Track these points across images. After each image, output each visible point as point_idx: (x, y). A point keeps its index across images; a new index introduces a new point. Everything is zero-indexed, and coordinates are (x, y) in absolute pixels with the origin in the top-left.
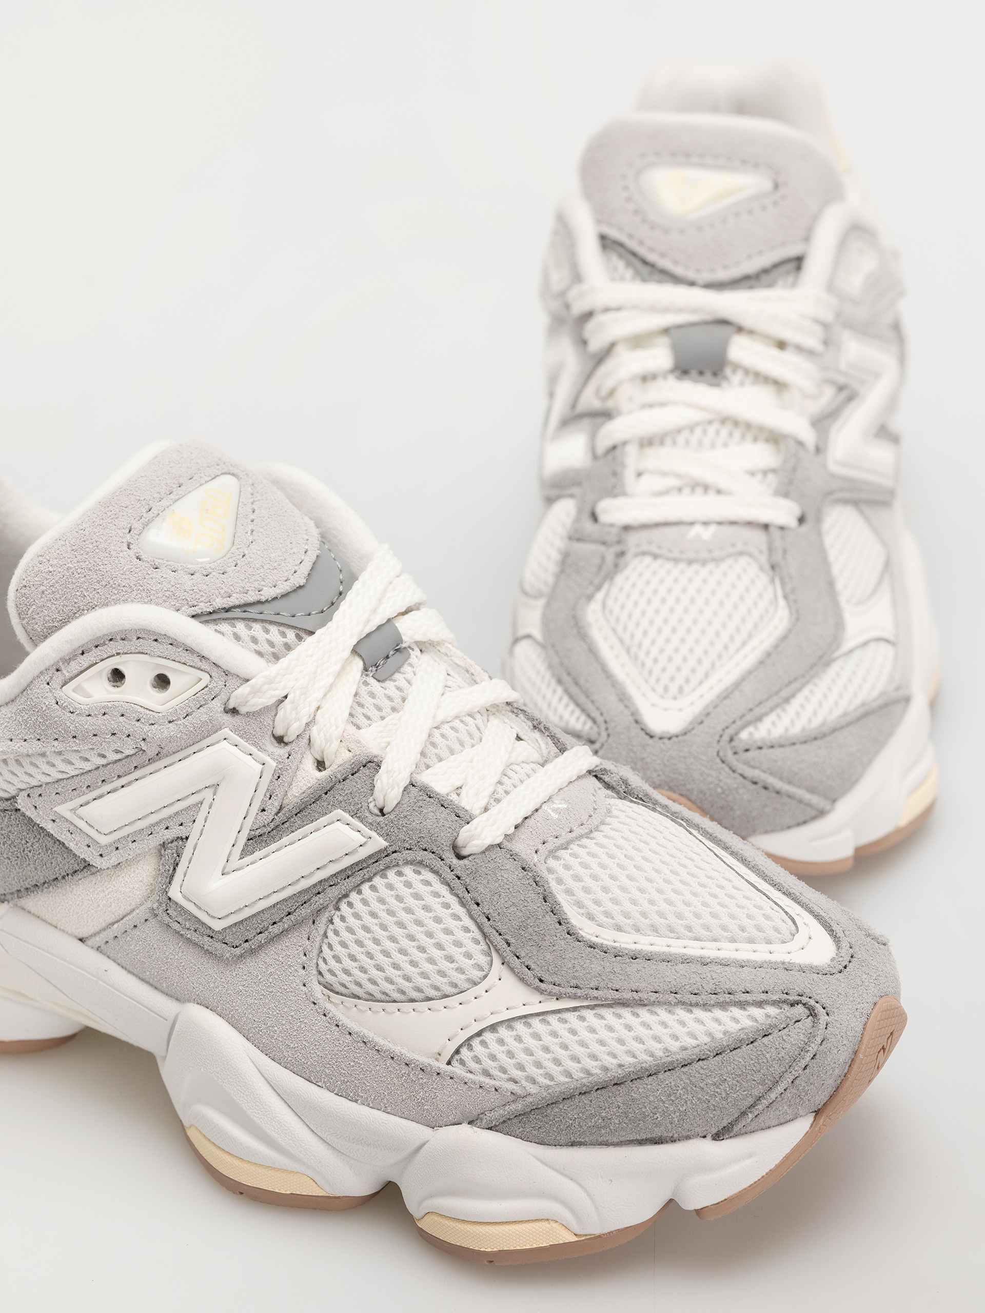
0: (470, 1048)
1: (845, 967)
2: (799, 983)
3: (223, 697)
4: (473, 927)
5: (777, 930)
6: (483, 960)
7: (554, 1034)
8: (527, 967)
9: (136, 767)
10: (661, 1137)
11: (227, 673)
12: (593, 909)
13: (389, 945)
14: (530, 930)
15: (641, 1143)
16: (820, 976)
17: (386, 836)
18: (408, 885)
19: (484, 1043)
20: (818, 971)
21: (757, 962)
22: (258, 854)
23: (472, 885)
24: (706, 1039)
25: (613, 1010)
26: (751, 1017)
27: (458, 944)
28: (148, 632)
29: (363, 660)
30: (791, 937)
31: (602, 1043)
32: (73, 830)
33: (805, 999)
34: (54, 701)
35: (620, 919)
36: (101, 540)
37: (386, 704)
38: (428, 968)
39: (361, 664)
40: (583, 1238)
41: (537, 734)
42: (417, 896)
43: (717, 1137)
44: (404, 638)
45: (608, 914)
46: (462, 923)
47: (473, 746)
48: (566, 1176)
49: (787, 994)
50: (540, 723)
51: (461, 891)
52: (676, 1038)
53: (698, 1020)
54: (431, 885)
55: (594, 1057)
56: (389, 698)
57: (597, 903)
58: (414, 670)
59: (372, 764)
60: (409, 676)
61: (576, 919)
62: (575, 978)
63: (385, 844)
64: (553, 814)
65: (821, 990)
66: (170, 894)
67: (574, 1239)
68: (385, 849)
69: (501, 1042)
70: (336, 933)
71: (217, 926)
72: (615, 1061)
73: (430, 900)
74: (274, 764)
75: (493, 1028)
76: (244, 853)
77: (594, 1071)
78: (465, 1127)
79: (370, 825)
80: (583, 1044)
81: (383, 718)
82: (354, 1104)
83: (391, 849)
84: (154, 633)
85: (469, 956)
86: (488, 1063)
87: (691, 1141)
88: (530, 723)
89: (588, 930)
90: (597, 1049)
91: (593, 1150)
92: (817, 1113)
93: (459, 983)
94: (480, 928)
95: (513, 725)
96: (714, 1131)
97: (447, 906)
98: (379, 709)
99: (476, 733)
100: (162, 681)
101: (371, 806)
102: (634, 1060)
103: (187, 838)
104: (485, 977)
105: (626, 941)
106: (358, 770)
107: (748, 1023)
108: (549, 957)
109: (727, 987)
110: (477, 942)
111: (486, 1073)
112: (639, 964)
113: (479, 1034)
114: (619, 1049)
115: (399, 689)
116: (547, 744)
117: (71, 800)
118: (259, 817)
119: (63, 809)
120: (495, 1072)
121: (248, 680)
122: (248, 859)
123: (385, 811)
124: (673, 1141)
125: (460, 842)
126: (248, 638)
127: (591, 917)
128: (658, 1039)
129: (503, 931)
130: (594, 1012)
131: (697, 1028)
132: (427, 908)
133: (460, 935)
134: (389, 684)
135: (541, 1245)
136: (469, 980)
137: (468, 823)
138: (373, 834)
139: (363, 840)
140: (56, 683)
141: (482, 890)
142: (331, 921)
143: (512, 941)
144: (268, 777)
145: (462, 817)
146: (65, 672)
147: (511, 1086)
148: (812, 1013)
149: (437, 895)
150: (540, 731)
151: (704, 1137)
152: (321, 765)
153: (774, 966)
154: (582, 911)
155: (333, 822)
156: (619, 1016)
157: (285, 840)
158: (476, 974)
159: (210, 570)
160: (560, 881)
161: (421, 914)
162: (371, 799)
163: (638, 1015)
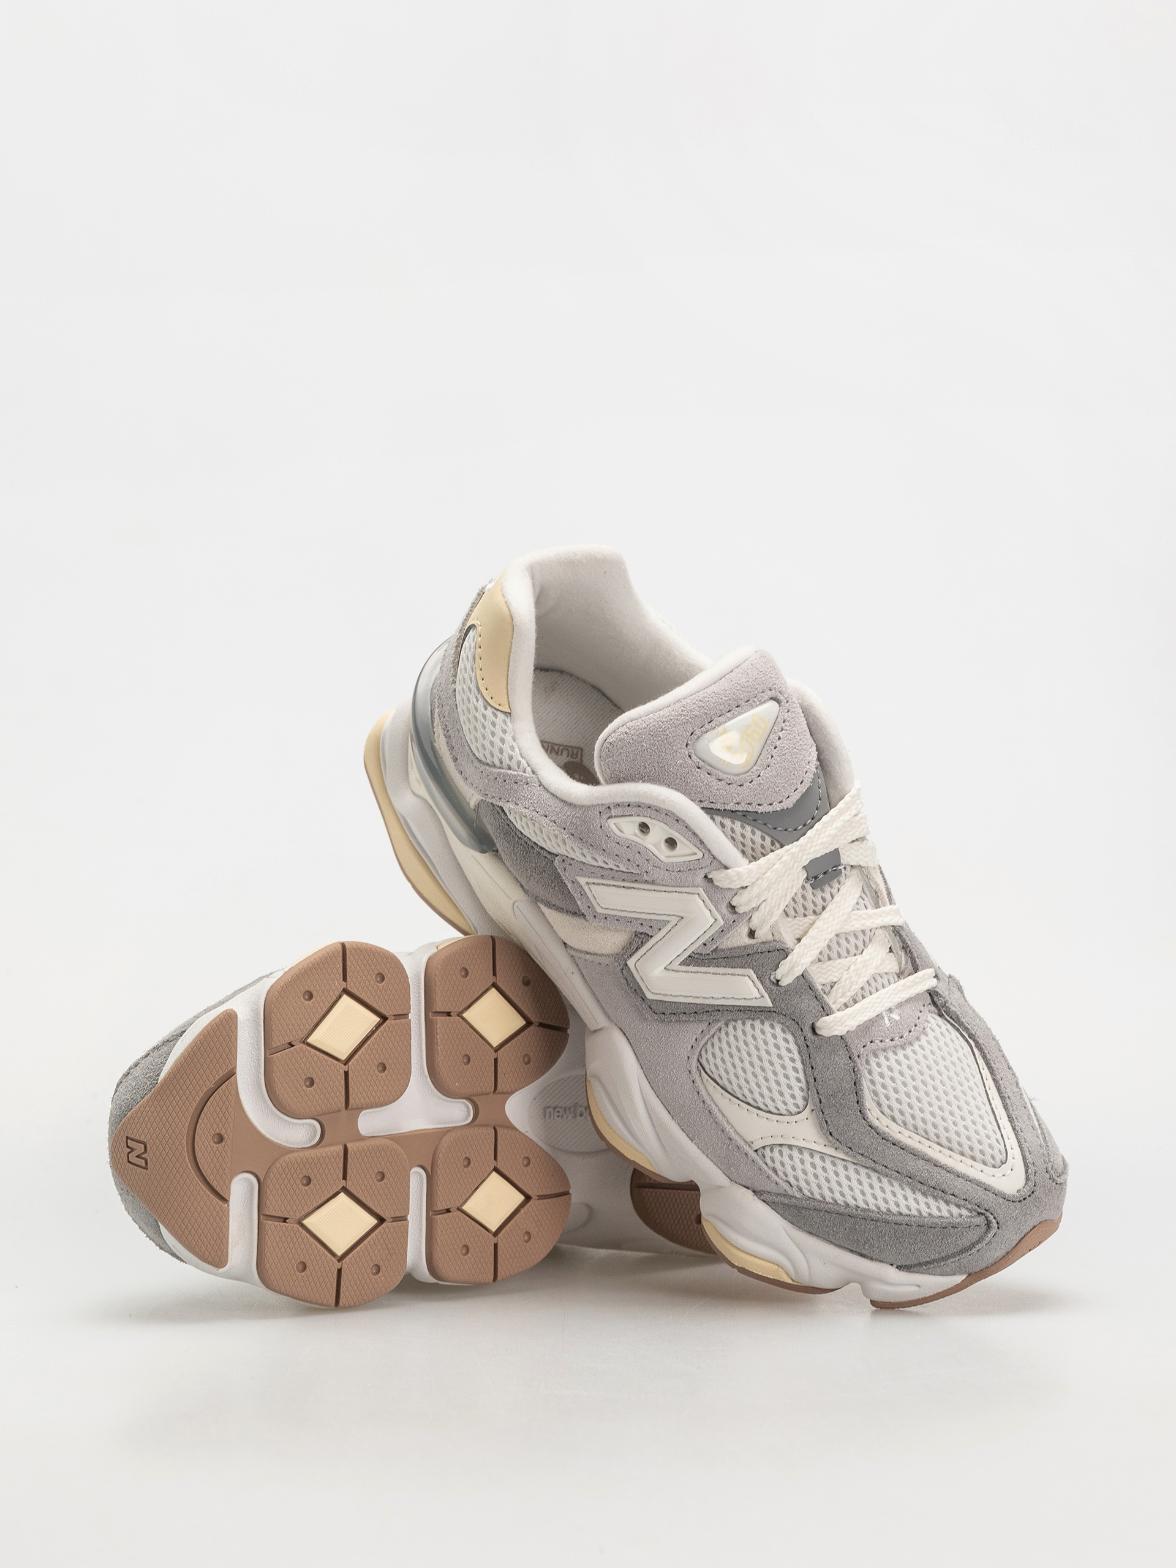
0: (772, 1150)
1: (1024, 1199)
2: (989, 1200)
3: (706, 870)
4: (803, 1081)
5: (993, 1157)
6: (801, 1103)
7: (824, 1169)
8: (826, 1121)
9: (636, 880)
10: (865, 1255)
11: (714, 858)
12: (883, 1100)
13: (748, 1066)
14: (837, 1099)
15: (851, 1251)
16: (1005, 1201)
17: (773, 1001)
18: (774, 1037)
19: (781, 1153)
20: (1005, 1198)
21: (969, 1177)
22: (691, 968)
23: (814, 1055)
24: (916, 1213)
25: (867, 1171)
26: (949, 1211)
27: (790, 1087)
28: (673, 814)
29: (808, 874)
30: (1000, 1164)
31: (851, 1189)
32: (583, 894)
33: (988, 1214)
34: (599, 825)
35: (897, 1115)
36: (670, 735)
37: (810, 906)
38: (766, 1092)
39: (805, 875)
40: (796, 1284)
41: (903, 954)
42: (777, 1047)
43: (899, 1267)
44: (842, 861)
45: (890, 1107)
46: (798, 1075)
47: (855, 955)
48: (799, 1248)
49: (978, 1206)
50: (908, 947)
51: (806, 1057)
52: (898, 1205)
53: (916, 1200)
54: (788, 1043)
55: (843, 1195)
56: (815, 904)
57: (887, 1098)
58: (839, 886)
59: (784, 953)
60: (834, 891)
61: (869, 1103)
62: (851, 1142)
63: (771, 1005)
64: (887, 1021)
65: (1002, 1211)
66: (628, 963)
67: (791, 1282)
68: (770, 1008)
69: (791, 1158)
70: (720, 1040)
71: (649, 996)
72: (854, 1203)
73: (784, 1052)
74: (722, 923)
75: (790, 1147)
76: (683, 963)
77: (839, 1202)
78: (750, 1192)
79: (766, 989)
80: (839, 1184)
81: (805, 915)
82: (690, 1141)
83: (772, 1010)
84: (678, 817)
85: (793, 1097)
86: (778, 1166)
87: (883, 1264)
88: (901, 944)
89: (874, 1114)
90: (846, 1190)
91: (821, 1242)
92: (970, 1275)
93: (781, 1109)
94: (807, 1083)
95: (890, 940)
96: (899, 1264)
97: (793, 1060)
98: (805, 908)
99: (861, 946)
100: (671, 843)
101: (772, 977)
102: (867, 1207)
103: (651, 937)
104: (799, 1113)
105: (895, 1131)
106: (774, 951)
107: (945, 1214)
108: (842, 1122)
109: (943, 1187)
110: (802, 1089)
111: (775, 1171)
112: (895, 1150)
113: (781, 1145)
114: (859, 1197)
115: (824, 899)
116: (907, 962)
117: (589, 877)
118: (701, 948)
119: (582, 881)
120: (781, 1174)
121: (726, 868)
122: (684, 968)
123: (780, 983)
124: (871, 1259)
125: (818, 1024)
126: (739, 834)
127: (879, 1104)
128: (886, 1201)
129: (820, 1093)
130: (855, 1167)
131: (913, 1205)
132: (780, 1057)
133: (793, 1083)
134: (819, 893)
135: (768, 1276)
136: (788, 1110)
137: (828, 1015)
138: (766, 995)
139: (758, 996)
140: (605, 816)
141: (818, 1061)
142: (720, 1030)
143: (823, 1101)
144: (716, 928)
145: (826, 1011)
146: (613, 811)
147: (786, 1186)
148: (988, 1224)
149: (789, 1050)
150: (906, 952)
151: (892, 1265)
152: (752, 934)
153: (978, 1184)
154: (875, 1098)
155: (745, 976)
156: (869, 1177)
157: (712, 969)
158: (794, 1109)
159: (733, 782)
160: (870, 1072)
161: (775, 1059)
162: (774, 973)
163: (880, 1181)
